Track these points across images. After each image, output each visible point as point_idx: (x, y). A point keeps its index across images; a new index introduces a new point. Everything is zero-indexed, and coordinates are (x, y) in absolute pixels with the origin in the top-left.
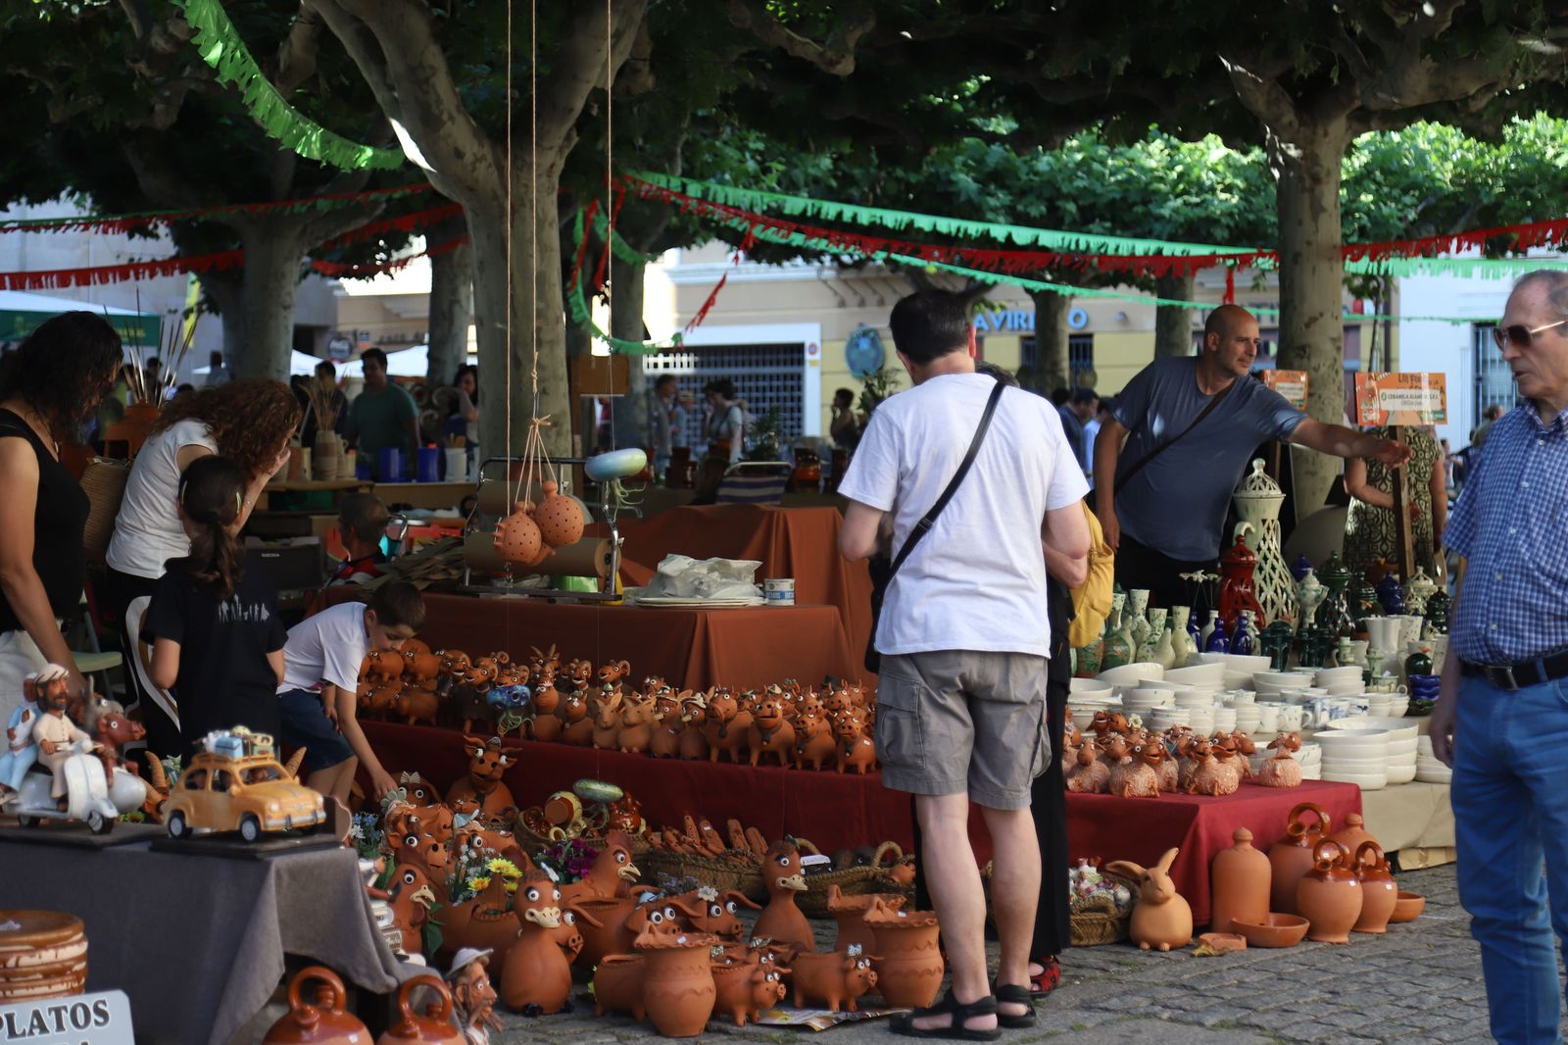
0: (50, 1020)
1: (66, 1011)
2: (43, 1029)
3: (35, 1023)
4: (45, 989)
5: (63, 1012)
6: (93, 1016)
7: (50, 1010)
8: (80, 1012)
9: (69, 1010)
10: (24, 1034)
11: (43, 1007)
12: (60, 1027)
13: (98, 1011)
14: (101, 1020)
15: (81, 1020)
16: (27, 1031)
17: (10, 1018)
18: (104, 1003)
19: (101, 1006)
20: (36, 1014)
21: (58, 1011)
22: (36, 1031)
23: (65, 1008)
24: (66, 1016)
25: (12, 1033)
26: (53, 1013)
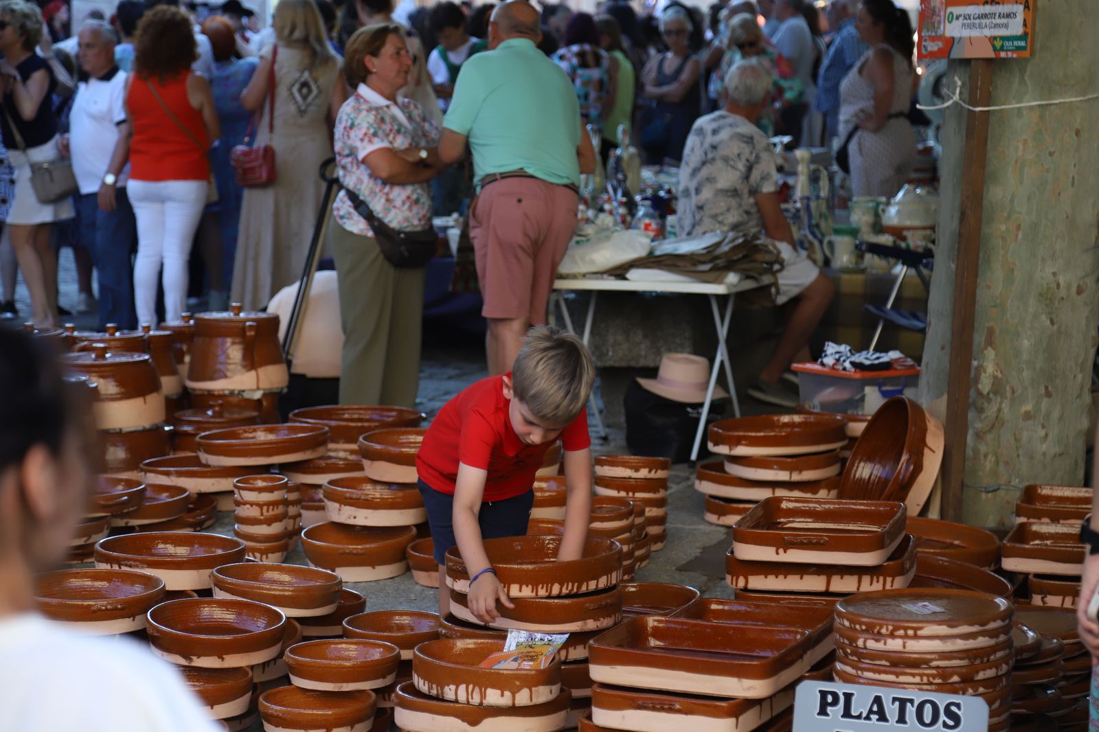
0: (892, 710)
1: (912, 705)
2: (883, 717)
3: (875, 708)
4: (891, 678)
5: (909, 705)
6: (943, 717)
7: (895, 699)
8: (928, 709)
9: (916, 704)
10: (859, 717)
11: (887, 695)
12: (902, 720)
13: (949, 713)
14: (951, 723)
15: (927, 718)
16: (864, 715)
17: (848, 697)
18: (958, 706)
19: (954, 708)
20: (878, 700)
21: (903, 703)
22: (874, 717)
23: (912, 701)
24: (911, 710)
25: (847, 714)
26: (897, 704)
